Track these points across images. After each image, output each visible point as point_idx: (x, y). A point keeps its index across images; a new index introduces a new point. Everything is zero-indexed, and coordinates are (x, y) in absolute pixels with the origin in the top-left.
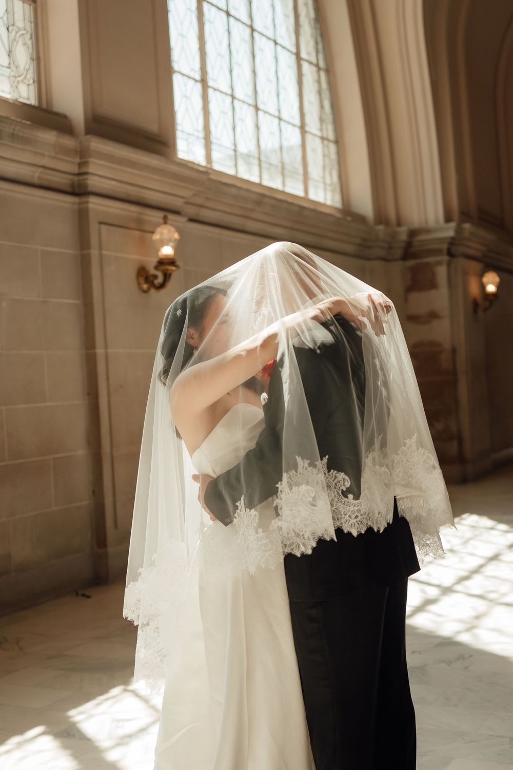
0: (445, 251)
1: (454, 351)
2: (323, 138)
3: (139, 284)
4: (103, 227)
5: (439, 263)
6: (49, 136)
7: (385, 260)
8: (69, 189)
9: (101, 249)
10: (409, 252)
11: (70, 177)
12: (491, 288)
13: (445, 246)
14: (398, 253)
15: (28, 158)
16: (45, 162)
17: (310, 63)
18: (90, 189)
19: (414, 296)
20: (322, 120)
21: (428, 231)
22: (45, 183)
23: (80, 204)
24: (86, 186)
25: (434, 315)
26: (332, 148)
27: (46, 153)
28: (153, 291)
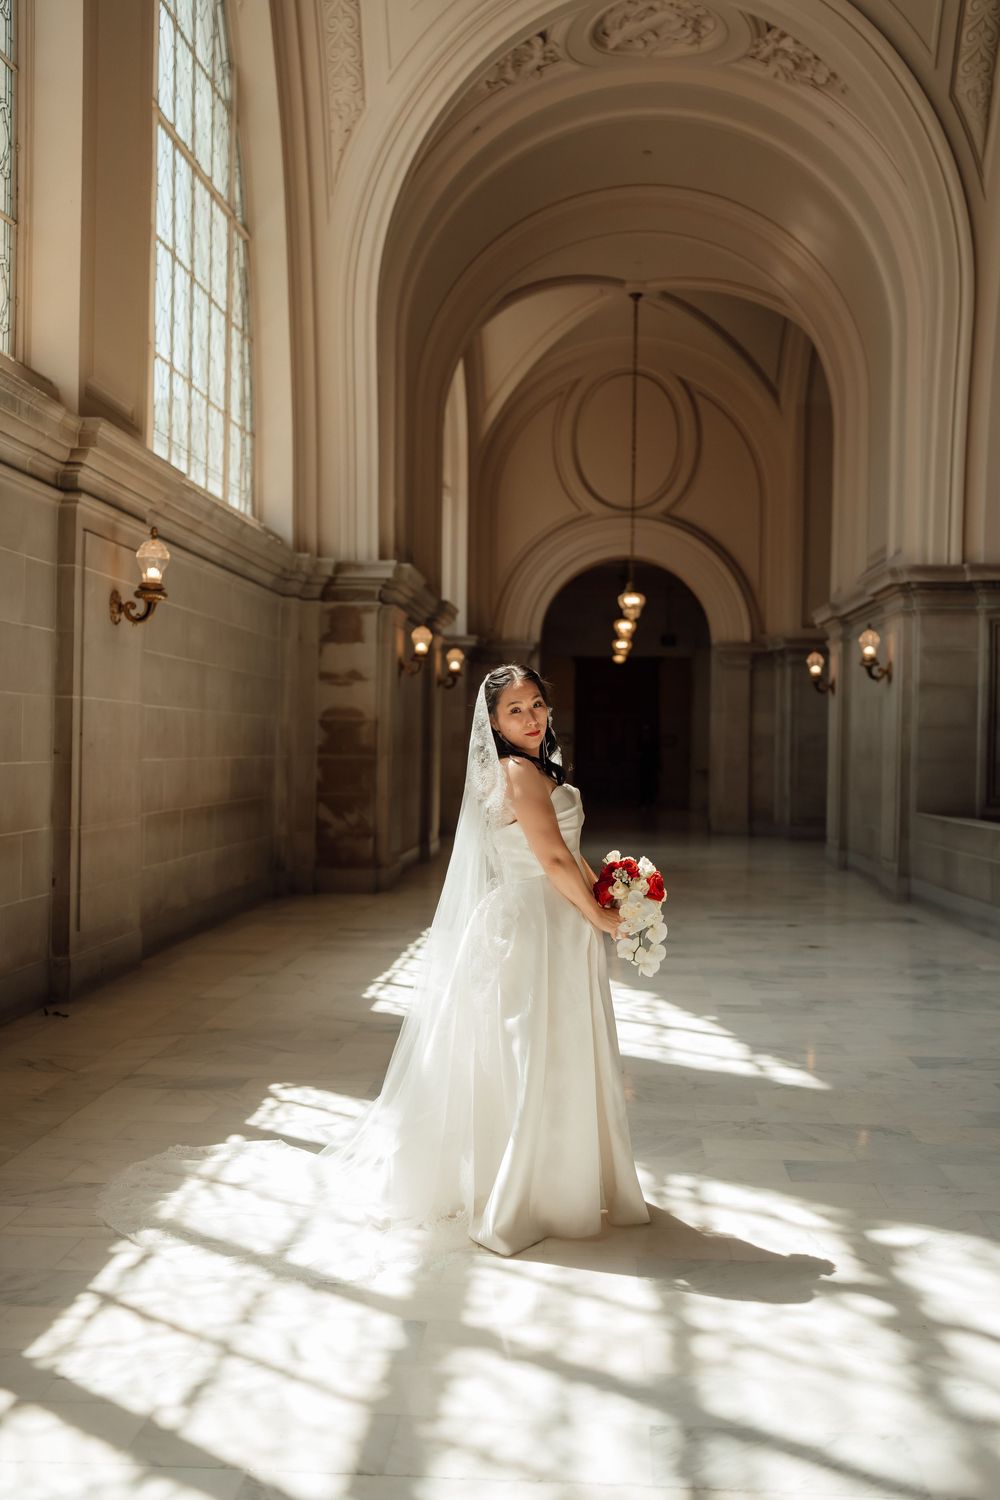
0: (377, 596)
1: (376, 722)
2: (242, 429)
3: (113, 612)
4: (88, 534)
5: (368, 610)
6: (56, 413)
7: (301, 598)
8: (51, 480)
9: (84, 565)
10: (330, 591)
11: (59, 466)
12: (421, 647)
13: (377, 589)
14: (317, 590)
15: (28, 437)
16: (44, 445)
17: (237, 328)
18: (80, 484)
19: (331, 648)
20: (243, 403)
21: (358, 567)
22: (35, 472)
23: (63, 501)
24: (76, 480)
25: (355, 676)
26: (248, 440)
27: (47, 434)
28: (125, 622)
